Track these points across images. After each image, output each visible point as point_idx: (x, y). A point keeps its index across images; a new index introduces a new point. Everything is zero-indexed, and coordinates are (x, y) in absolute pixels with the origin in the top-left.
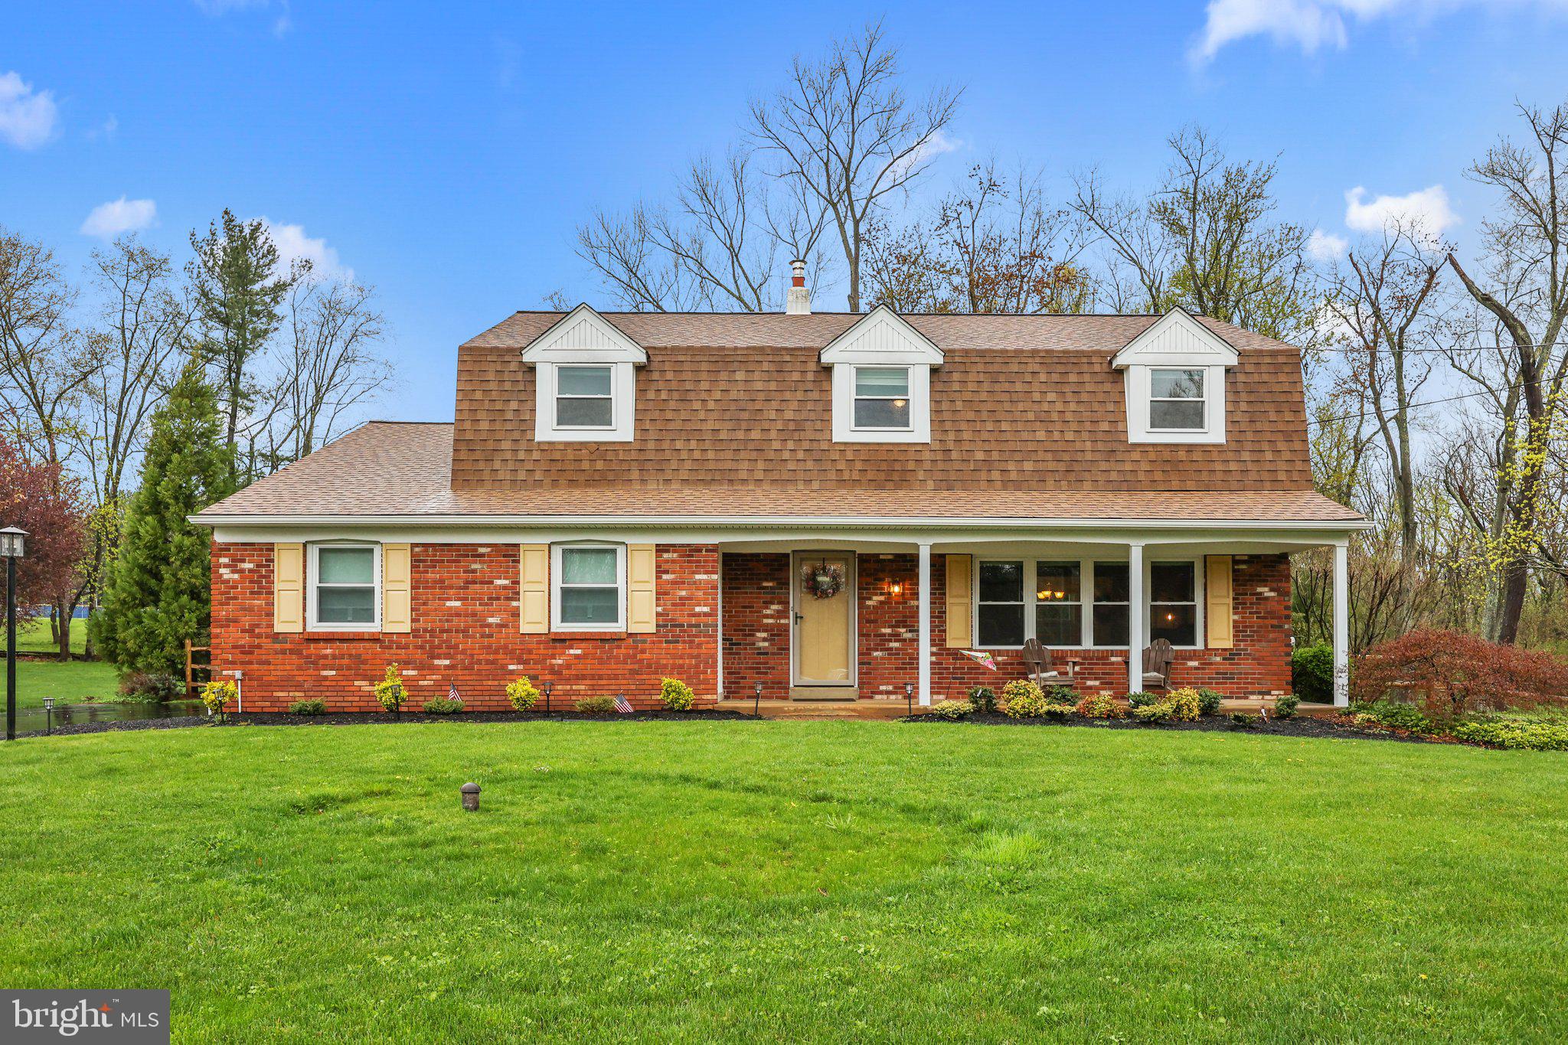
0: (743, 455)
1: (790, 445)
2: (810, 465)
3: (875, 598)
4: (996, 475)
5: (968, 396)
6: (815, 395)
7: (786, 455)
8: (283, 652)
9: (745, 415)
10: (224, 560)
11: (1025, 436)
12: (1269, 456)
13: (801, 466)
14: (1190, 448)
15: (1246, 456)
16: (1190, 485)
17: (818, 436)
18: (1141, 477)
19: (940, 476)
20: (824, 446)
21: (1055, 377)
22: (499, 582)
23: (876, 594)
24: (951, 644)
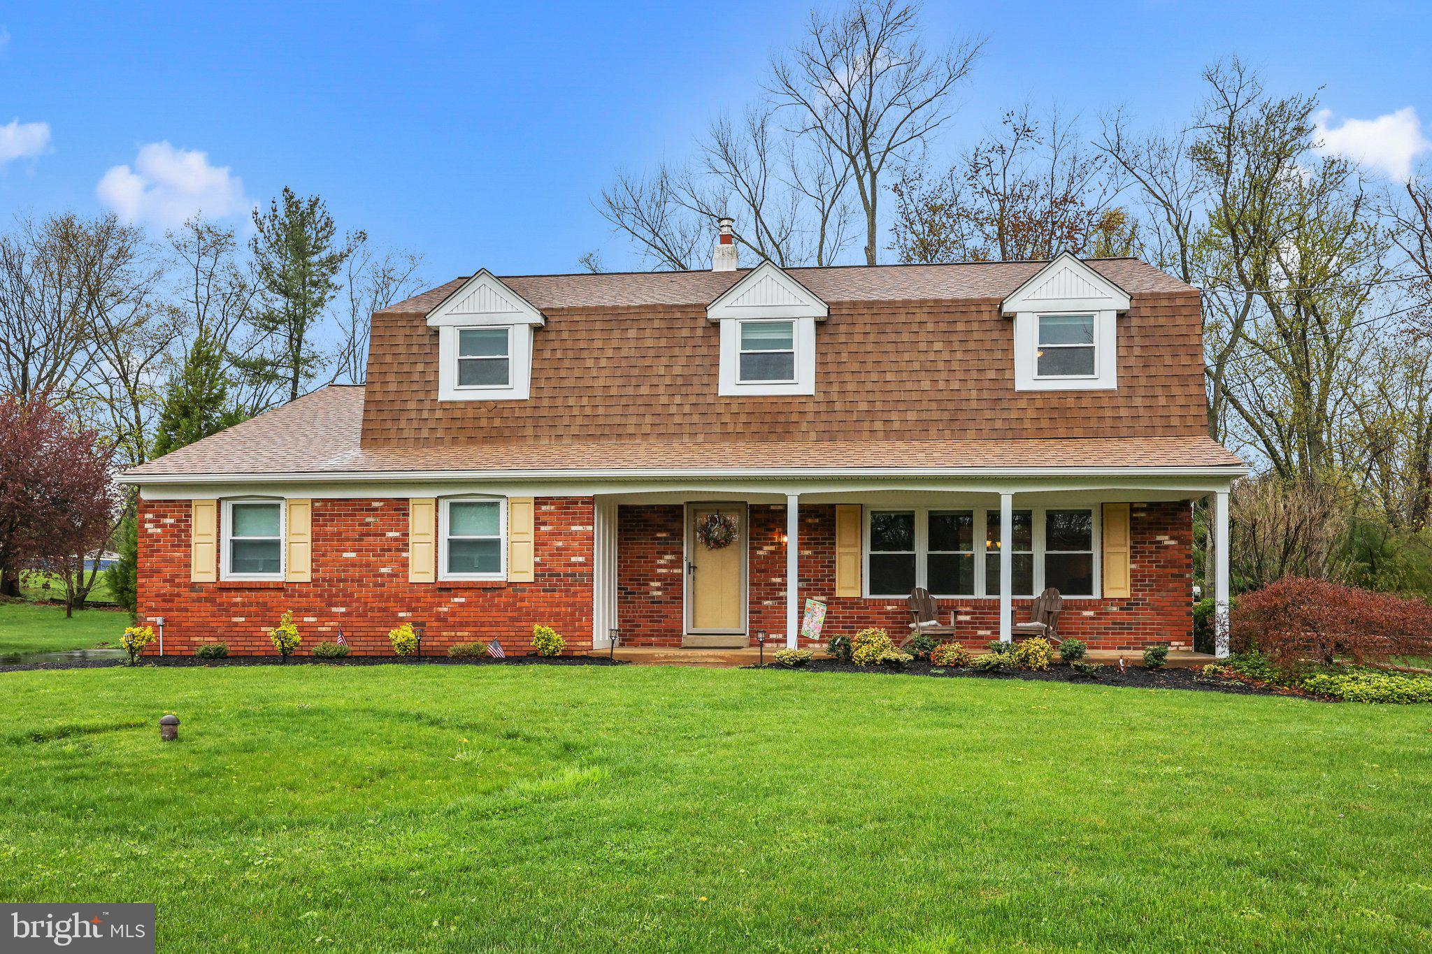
0: (631, 410)
1: (678, 400)
2: (696, 419)
3: (766, 548)
4: (878, 425)
5: (853, 348)
6: (704, 351)
7: (673, 410)
8: (199, 600)
9: (636, 372)
10: (149, 516)
11: (909, 386)
12: (1162, 401)
13: (687, 420)
14: (1079, 394)
15: (1138, 402)
16: (1078, 432)
17: (706, 390)
18: (1027, 425)
19: (821, 427)
20: (710, 400)
21: (943, 327)
22: (390, 534)
23: (767, 544)
24: (840, 593)
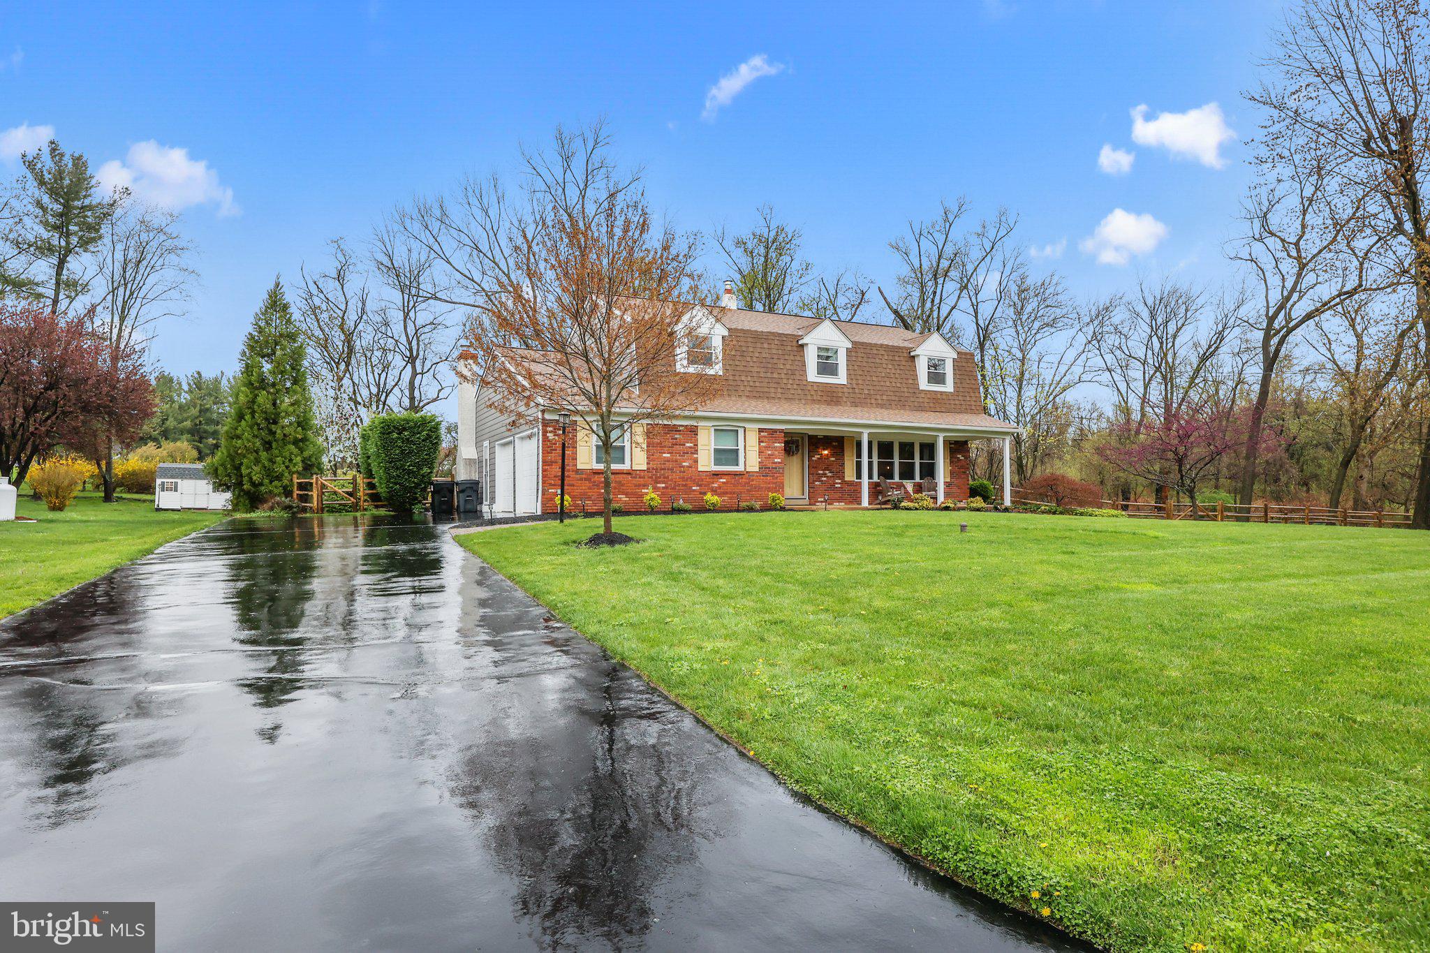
0: (771, 385)
1: (791, 381)
2: (800, 392)
4: (873, 401)
5: (859, 363)
6: (798, 358)
7: (789, 386)
8: (581, 479)
9: (770, 366)
10: (550, 429)
11: (882, 383)
12: (968, 398)
13: (796, 392)
14: (942, 393)
15: (960, 398)
16: (943, 410)
17: (801, 378)
18: (926, 405)
19: (852, 400)
20: (805, 383)
21: (891, 358)
22: (688, 445)
23: (816, 455)
24: (847, 479)
